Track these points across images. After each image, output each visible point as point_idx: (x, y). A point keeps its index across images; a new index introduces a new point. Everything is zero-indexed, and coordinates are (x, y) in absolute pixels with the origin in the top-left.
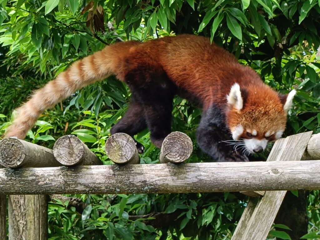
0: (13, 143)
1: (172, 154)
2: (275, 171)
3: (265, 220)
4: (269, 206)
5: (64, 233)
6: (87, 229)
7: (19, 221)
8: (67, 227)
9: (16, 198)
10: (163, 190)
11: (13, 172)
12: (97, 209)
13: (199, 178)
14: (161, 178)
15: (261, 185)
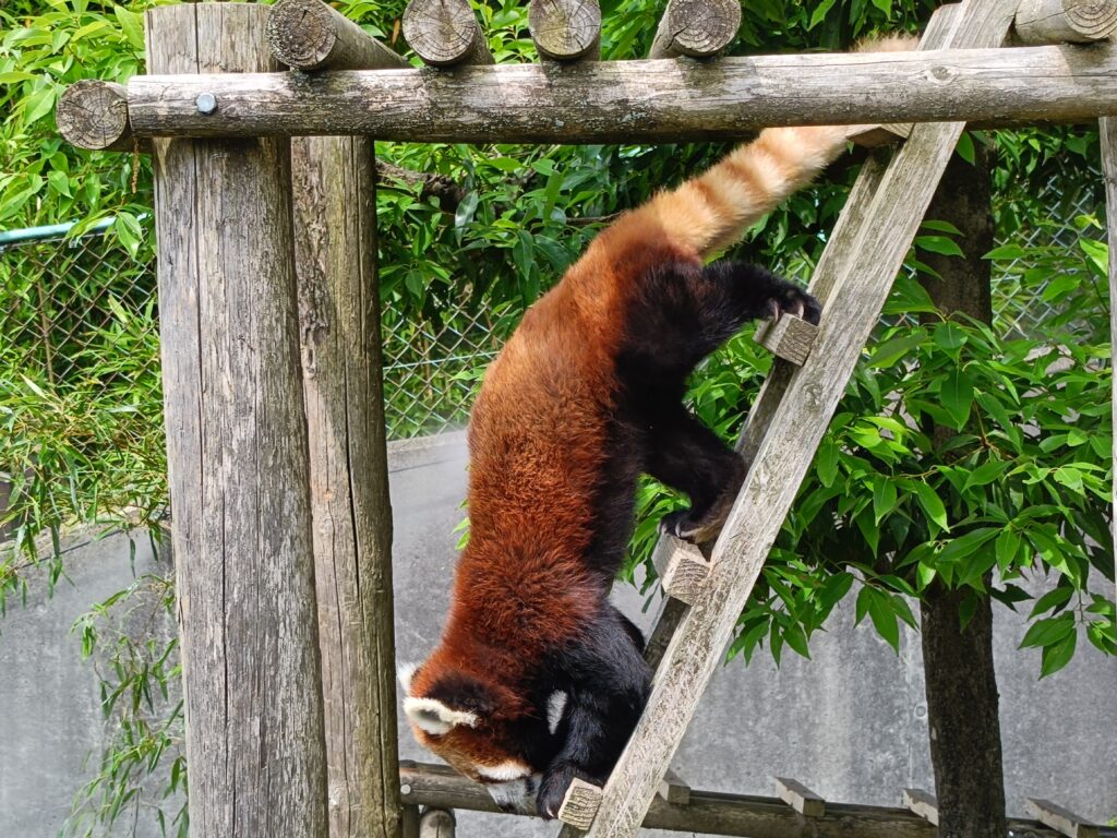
0: (306, 8)
1: (691, 32)
2: (941, 72)
3: (909, 197)
4: (921, 164)
5: (415, 257)
6: (471, 246)
7: (309, 224)
8: (422, 243)
9: (299, 171)
10: (667, 123)
11: (307, 81)
12: (490, 202)
13: (754, 91)
14: (663, 92)
15: (904, 109)
